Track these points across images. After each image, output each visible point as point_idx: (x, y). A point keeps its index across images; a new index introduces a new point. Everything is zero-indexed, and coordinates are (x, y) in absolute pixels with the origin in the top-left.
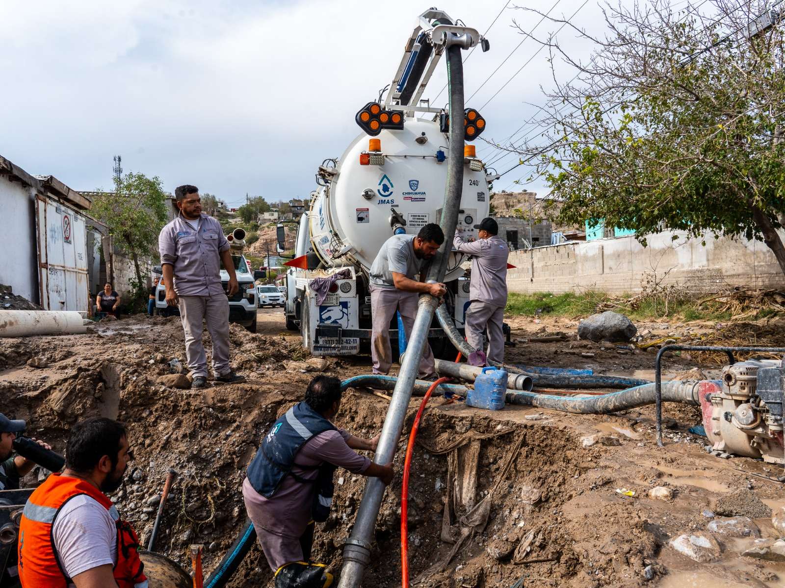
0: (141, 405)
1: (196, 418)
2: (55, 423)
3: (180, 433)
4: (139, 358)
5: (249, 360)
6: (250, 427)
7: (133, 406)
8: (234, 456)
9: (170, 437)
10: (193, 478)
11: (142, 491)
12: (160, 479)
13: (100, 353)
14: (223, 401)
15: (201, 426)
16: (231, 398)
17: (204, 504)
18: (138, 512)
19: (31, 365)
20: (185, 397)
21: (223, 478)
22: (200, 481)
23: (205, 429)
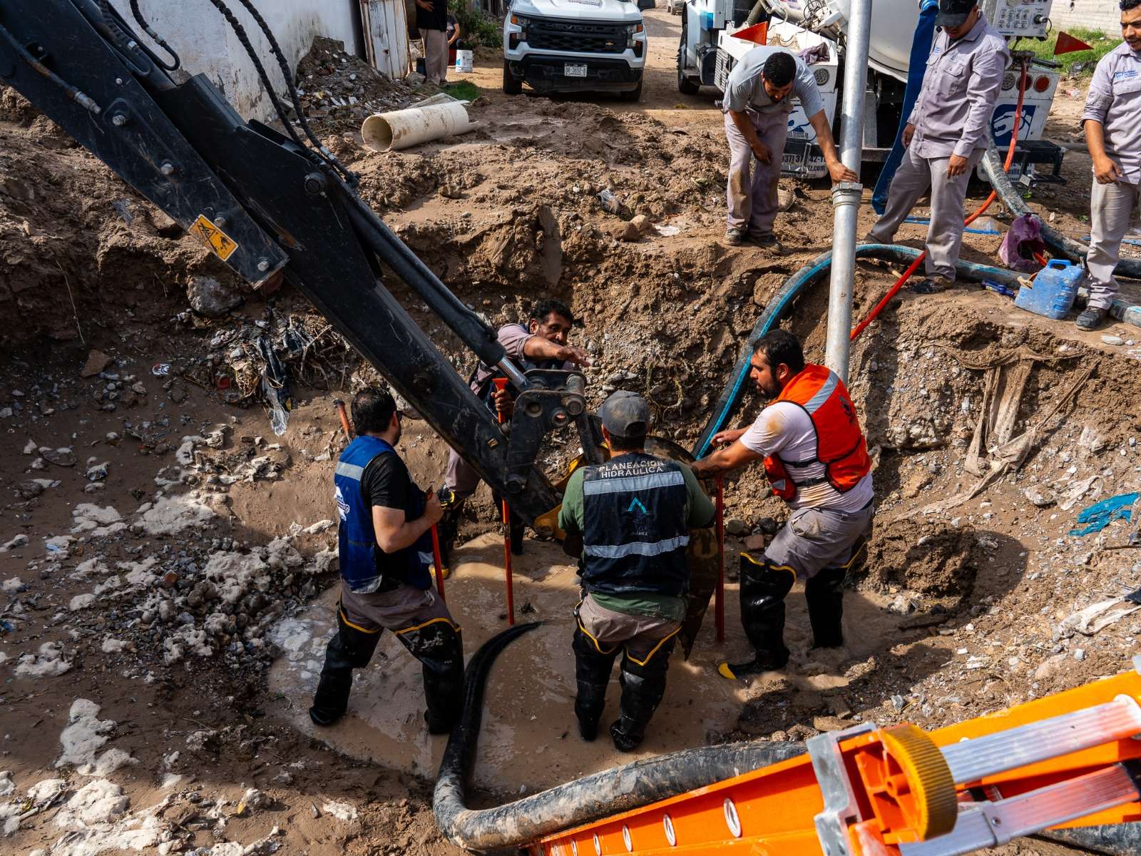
0: (587, 261)
1: (658, 285)
2: (492, 276)
3: (641, 302)
4: (562, 187)
5: (691, 190)
6: (722, 302)
7: (578, 261)
8: (704, 337)
9: (627, 306)
10: (658, 358)
11: (598, 365)
12: (618, 355)
13: (514, 177)
14: (689, 266)
15: (664, 295)
16: (699, 262)
17: (670, 388)
18: (595, 388)
19: (444, 195)
20: (642, 257)
21: (690, 361)
22: (666, 362)
23: (668, 300)
